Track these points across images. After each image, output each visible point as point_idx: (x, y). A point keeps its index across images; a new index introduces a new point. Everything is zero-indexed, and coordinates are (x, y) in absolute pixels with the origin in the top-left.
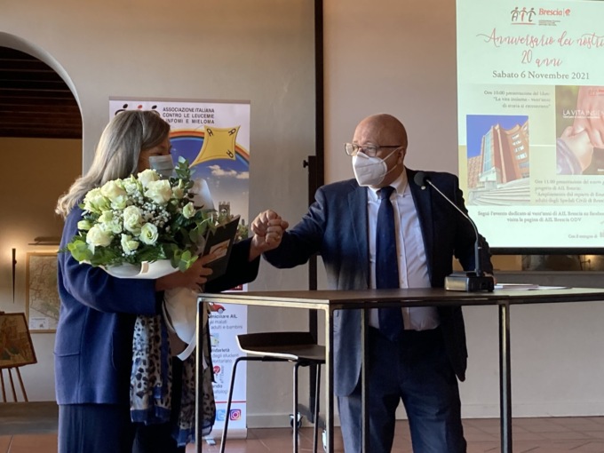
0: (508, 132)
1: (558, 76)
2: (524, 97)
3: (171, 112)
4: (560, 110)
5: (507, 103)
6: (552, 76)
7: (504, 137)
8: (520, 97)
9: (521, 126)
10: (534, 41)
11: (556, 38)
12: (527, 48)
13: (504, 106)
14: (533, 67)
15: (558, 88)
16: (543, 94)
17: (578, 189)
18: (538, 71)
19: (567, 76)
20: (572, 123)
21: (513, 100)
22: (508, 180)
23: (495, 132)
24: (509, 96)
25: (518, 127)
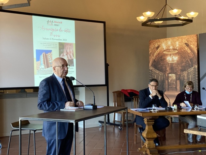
0: (47, 55)
1: (59, 40)
2: (51, 45)
4: (60, 49)
5: (47, 46)
6: (58, 40)
7: (46, 56)
8: (50, 45)
9: (50, 53)
10: (53, 30)
11: (59, 29)
12: (52, 32)
13: (46, 47)
14: (53, 37)
15: (60, 43)
16: (56, 44)
18: (54, 38)
19: (61, 40)
20: (63, 52)
21: (48, 46)
22: (47, 68)
23: (43, 54)
24: (47, 45)
25: (49, 53)
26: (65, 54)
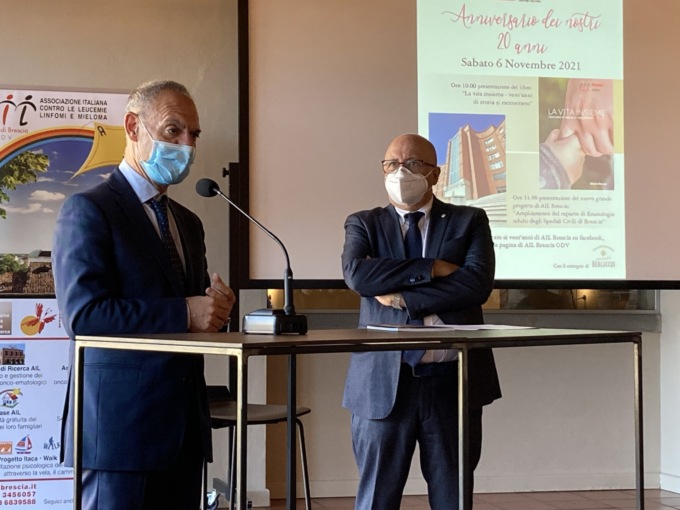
0: (479, 136)
1: (542, 65)
2: (501, 91)
3: (51, 105)
4: (544, 108)
5: (480, 99)
6: (534, 66)
7: (475, 140)
8: (495, 91)
9: (496, 128)
10: (513, 21)
11: (541, 17)
12: (505, 30)
13: (476, 102)
14: (510, 54)
15: (543, 81)
16: (524, 88)
17: (566, 207)
18: (518, 59)
19: (553, 66)
20: (559, 124)
21: (486, 94)
22: (480, 196)
23: (464, 135)
24: (482, 91)
25: (492, 129)
26: (569, 132)
